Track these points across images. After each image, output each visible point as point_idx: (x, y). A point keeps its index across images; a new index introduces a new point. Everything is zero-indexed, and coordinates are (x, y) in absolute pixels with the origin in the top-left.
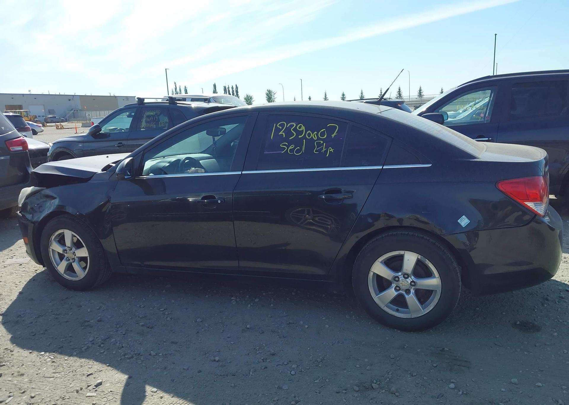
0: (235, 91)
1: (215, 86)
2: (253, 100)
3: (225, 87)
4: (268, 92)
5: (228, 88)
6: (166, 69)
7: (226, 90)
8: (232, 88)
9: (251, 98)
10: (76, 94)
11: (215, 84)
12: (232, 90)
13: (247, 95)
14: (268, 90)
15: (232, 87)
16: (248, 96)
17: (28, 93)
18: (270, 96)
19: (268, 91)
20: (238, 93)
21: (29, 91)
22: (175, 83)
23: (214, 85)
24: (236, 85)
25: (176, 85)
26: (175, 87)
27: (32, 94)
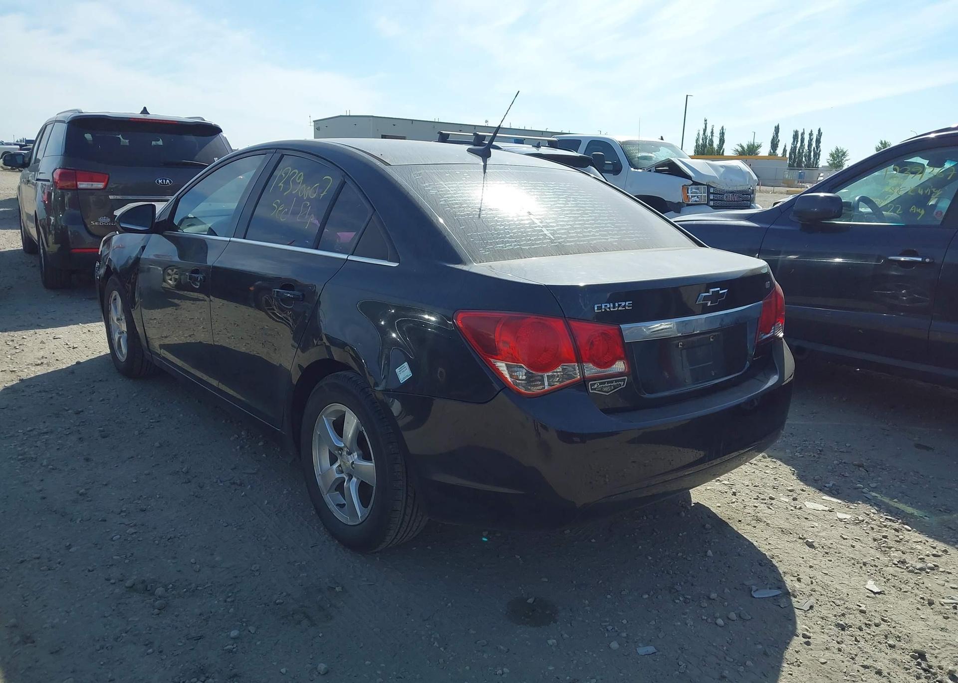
0: (814, 140)
1: (777, 129)
2: (847, 158)
3: (796, 133)
4: (880, 146)
5: (803, 134)
6: (687, 96)
7: (798, 138)
8: (811, 134)
9: (844, 154)
10: (547, 130)
11: (778, 126)
12: (810, 138)
13: (837, 149)
14: (881, 141)
15: (811, 132)
16: (838, 151)
17: (484, 124)
19: (881, 143)
20: (820, 145)
21: (486, 122)
22: (706, 121)
23: (775, 127)
24: (819, 130)
25: (706, 124)
26: (704, 127)
27: (489, 126)
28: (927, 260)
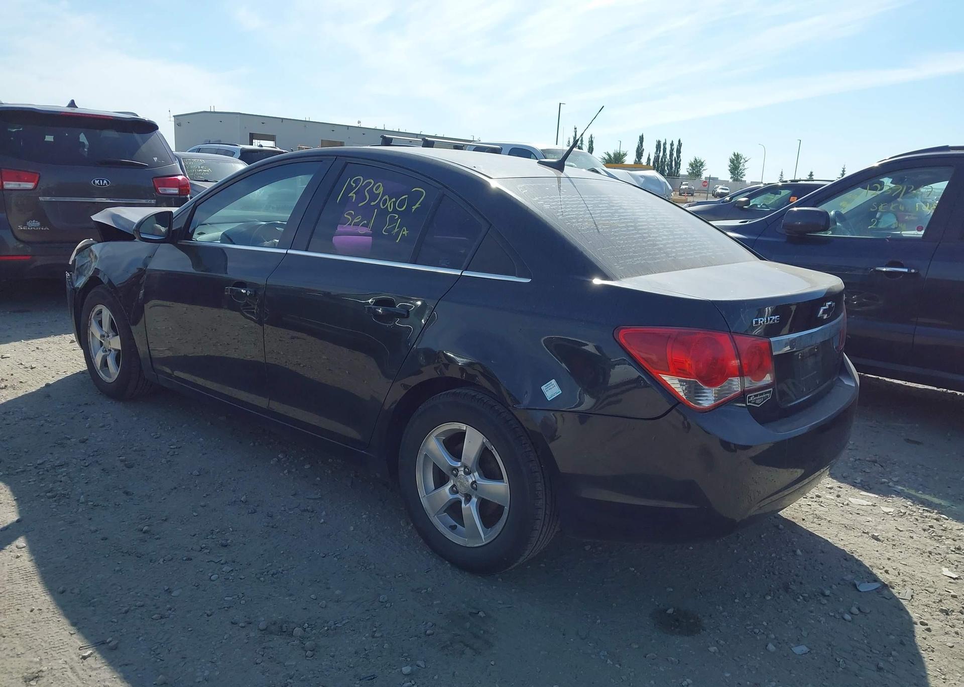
0: (675, 150)
1: (641, 139)
2: (704, 168)
3: (659, 142)
4: (733, 158)
5: (665, 144)
6: (560, 104)
7: (660, 148)
8: (672, 145)
9: (702, 164)
10: (422, 134)
11: (642, 135)
12: (671, 148)
13: (696, 159)
14: (734, 153)
15: (672, 142)
16: (697, 161)
17: (357, 125)
18: (736, 165)
19: (735, 155)
20: (681, 154)
21: (359, 122)
22: (575, 129)
23: (640, 137)
24: (679, 141)
25: (576, 132)
26: (574, 135)
27: (362, 126)
28: (913, 271)
